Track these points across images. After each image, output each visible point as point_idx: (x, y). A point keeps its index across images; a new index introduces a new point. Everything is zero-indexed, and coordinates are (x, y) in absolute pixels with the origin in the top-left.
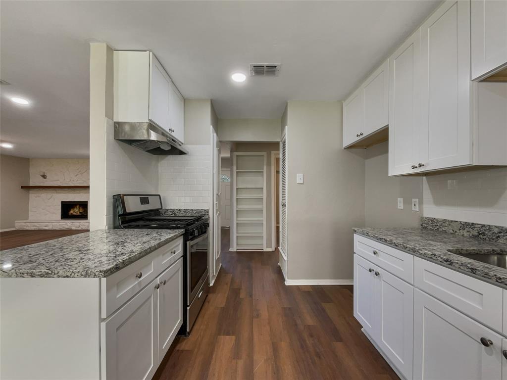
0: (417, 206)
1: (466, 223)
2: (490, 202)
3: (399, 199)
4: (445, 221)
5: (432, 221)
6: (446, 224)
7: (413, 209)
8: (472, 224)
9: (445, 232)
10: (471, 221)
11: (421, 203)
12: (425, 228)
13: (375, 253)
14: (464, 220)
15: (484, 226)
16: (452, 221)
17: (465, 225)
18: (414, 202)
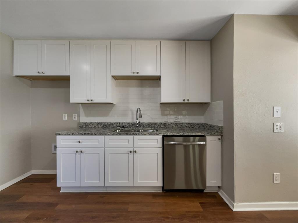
0: (76, 118)
1: (99, 123)
2: (106, 115)
3: (64, 115)
4: (91, 123)
5: (85, 124)
6: (92, 124)
7: (74, 119)
8: (102, 123)
9: (91, 127)
10: (101, 122)
11: (79, 116)
12: (82, 127)
13: (79, 142)
14: (98, 122)
15: (105, 123)
16: (94, 123)
17: (99, 124)
18: (74, 116)
